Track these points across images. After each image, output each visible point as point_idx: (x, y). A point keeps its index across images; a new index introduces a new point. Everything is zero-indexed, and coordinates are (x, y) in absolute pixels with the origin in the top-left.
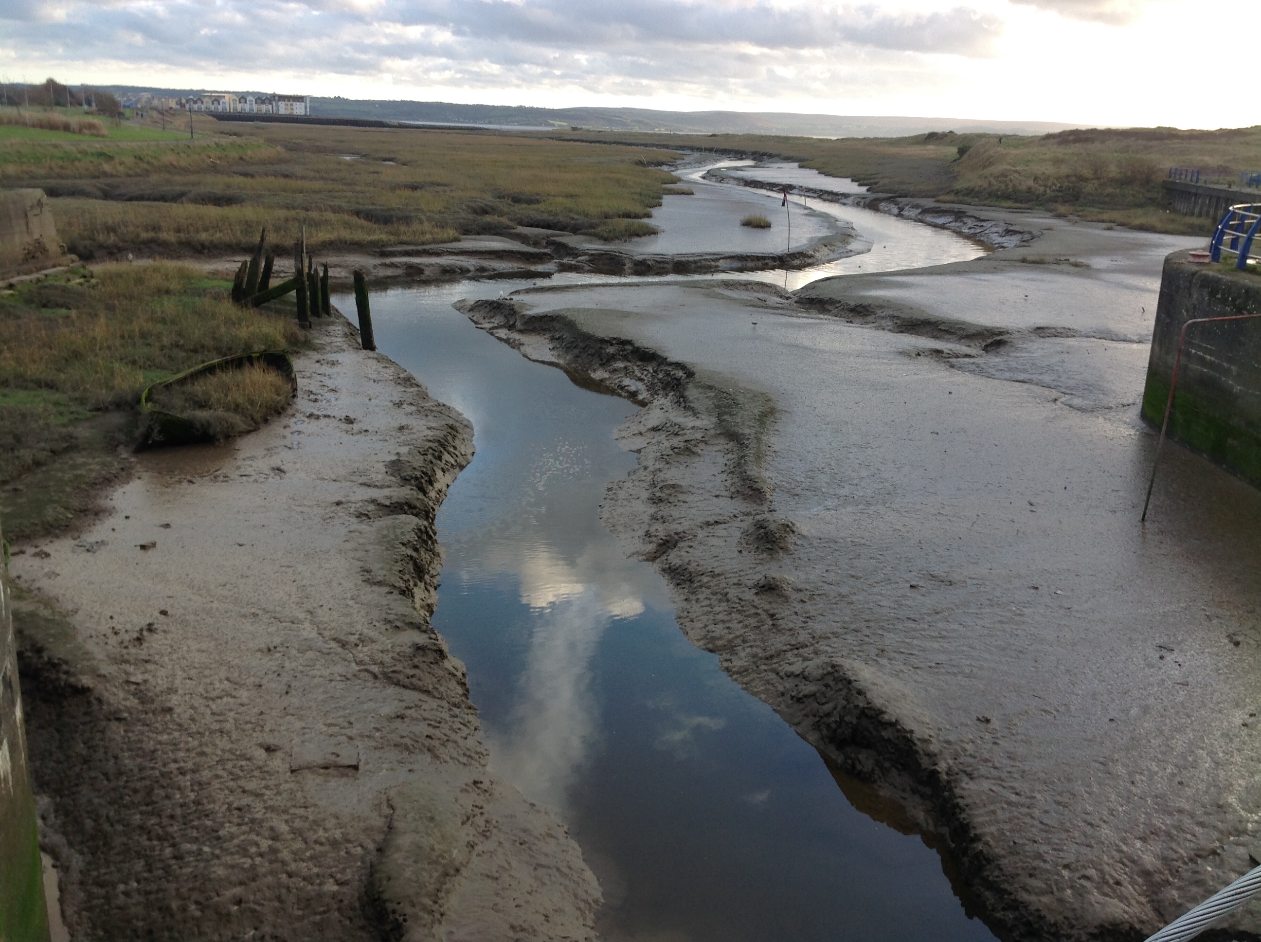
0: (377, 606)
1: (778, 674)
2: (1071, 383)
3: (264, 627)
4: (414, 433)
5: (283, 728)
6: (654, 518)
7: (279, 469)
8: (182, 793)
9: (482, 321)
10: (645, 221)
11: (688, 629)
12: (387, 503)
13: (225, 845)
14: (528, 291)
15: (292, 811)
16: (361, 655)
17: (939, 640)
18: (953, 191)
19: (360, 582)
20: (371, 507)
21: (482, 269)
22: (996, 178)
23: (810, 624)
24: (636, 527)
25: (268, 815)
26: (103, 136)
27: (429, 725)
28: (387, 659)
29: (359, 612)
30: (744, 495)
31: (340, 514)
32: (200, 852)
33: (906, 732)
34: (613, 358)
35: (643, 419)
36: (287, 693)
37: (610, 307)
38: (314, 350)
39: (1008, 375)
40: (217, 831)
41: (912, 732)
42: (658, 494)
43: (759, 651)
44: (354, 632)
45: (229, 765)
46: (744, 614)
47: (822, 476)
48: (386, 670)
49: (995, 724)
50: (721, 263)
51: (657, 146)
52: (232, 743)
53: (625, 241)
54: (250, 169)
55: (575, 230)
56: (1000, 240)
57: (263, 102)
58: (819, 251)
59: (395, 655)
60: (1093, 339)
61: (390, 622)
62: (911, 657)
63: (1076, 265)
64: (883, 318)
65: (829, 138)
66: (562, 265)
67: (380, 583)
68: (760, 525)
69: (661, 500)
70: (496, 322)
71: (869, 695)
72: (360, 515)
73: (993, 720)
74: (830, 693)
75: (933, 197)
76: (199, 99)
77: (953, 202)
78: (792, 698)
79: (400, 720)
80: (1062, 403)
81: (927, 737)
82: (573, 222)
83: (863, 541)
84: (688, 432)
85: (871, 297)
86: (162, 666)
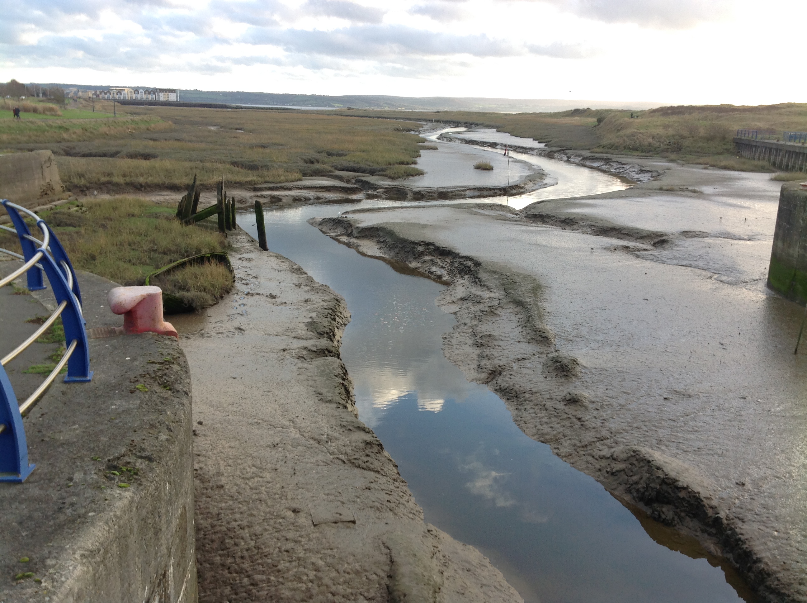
0: (333, 416)
1: (593, 457)
2: (717, 266)
3: (266, 431)
4: (314, 304)
5: (299, 497)
6: (481, 356)
7: (240, 329)
8: (245, 542)
9: (329, 231)
10: (413, 166)
11: (524, 429)
12: (315, 349)
13: (285, 575)
14: (354, 212)
15: (322, 552)
16: (332, 448)
17: (694, 433)
18: (601, 146)
19: (317, 401)
20: (305, 352)
21: (318, 198)
22: (628, 137)
23: (606, 424)
24: (470, 363)
25: (308, 555)
26: (59, 116)
27: (386, 493)
28: (349, 450)
29: (322, 420)
30: (537, 341)
31: (287, 357)
32: (269, 580)
33: (695, 493)
34: (422, 254)
35: (452, 293)
36: (295, 474)
37: (411, 221)
38: (235, 251)
39: (675, 262)
40: (276, 566)
41: (699, 493)
42: (480, 341)
43: (577, 442)
44: (323, 433)
45: (272, 522)
46: (560, 418)
47: (583, 328)
48: (350, 458)
49: (749, 486)
50: (468, 193)
51: (404, 119)
52: (269, 507)
53: (405, 179)
54: (155, 136)
55: (372, 172)
56: (637, 176)
57: (149, 93)
58: (527, 184)
59: (353, 448)
60: (720, 238)
61: (344, 426)
62: (681, 444)
63: (694, 191)
64: (584, 226)
65: (511, 113)
66: (368, 195)
67: (330, 401)
68: (556, 360)
69: (482, 345)
70: (339, 232)
71: (664, 469)
72: (299, 358)
73: (747, 484)
74: (635, 469)
75: (589, 149)
76: (108, 92)
77: (602, 153)
78: (608, 472)
79: (368, 490)
80: (715, 279)
81: (709, 496)
82: (369, 168)
83: (624, 370)
84: (487, 301)
85: (574, 213)
86: (209, 458)
